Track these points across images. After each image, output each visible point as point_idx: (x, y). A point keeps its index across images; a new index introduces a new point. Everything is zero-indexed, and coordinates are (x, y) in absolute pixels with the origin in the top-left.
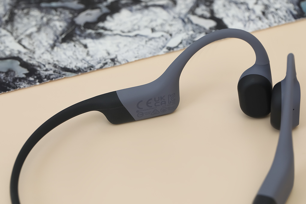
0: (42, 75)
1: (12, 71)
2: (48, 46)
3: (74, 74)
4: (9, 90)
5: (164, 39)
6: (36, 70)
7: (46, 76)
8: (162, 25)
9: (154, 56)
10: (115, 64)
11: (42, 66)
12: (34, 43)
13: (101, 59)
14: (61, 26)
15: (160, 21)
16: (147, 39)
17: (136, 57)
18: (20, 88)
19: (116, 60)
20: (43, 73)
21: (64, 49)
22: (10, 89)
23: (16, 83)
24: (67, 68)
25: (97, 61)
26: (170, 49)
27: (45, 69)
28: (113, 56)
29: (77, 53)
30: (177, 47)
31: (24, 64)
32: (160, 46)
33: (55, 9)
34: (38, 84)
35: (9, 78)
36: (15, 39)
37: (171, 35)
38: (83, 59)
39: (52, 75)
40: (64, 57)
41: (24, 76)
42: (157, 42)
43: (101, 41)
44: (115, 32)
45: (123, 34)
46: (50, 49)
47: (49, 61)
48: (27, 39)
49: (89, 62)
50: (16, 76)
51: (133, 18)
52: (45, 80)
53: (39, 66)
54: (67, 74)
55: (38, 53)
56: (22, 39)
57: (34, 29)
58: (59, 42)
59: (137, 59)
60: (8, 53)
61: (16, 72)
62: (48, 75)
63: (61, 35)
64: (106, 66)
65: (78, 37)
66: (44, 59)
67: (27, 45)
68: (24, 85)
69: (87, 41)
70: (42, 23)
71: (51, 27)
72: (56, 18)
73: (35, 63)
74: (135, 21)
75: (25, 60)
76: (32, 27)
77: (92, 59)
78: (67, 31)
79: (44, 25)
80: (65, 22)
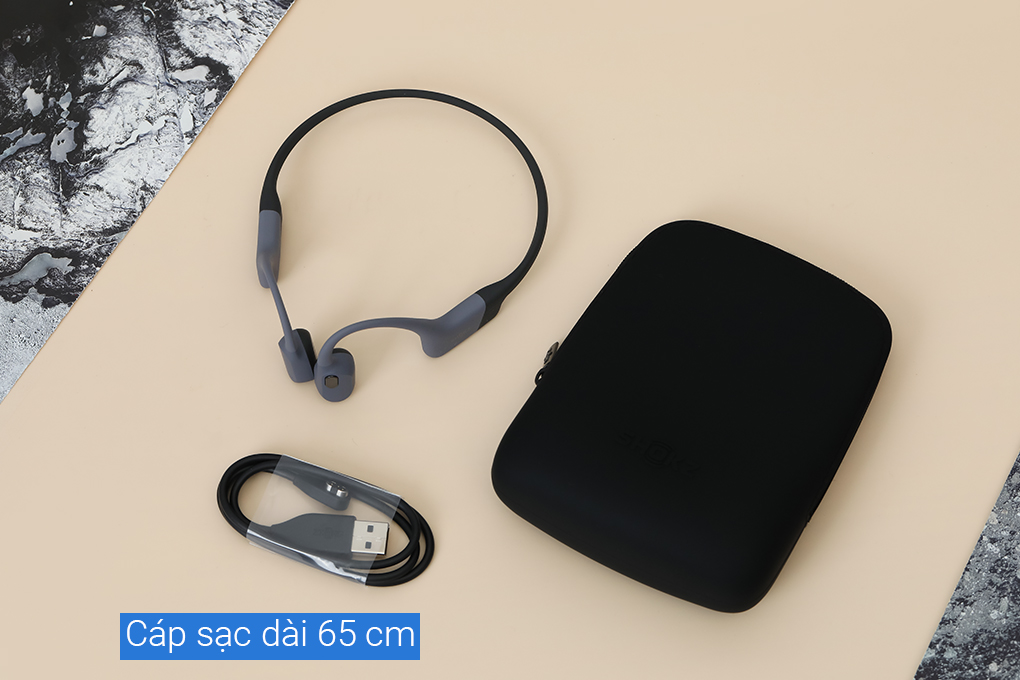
0: (90, 255)
1: (53, 269)
2: (58, 212)
3: (123, 234)
4: (76, 296)
5: (172, 125)
6: (78, 253)
7: (96, 254)
8: (152, 106)
9: (183, 156)
10: (153, 193)
11: (79, 243)
12: (38, 218)
13: (132, 195)
14: (46, 178)
15: (146, 103)
16: (155, 137)
17: (166, 170)
18: (85, 286)
19: (148, 186)
20: (90, 252)
21: (79, 206)
22: (75, 293)
23: (74, 283)
24: (107, 229)
25: (130, 200)
26: (191, 135)
27: (85, 245)
28: (141, 184)
29: (99, 203)
30: (195, 128)
31: (58, 253)
32: (177, 138)
33: (14, 156)
34: (98, 269)
35: (58, 280)
36: (13, 226)
37: (175, 115)
38: (114, 207)
39: (101, 248)
41: (72, 268)
42: (168, 133)
43: (108, 170)
44: (112, 148)
45: (123, 146)
46: (64, 216)
47: (78, 232)
48: (26, 217)
49: (123, 207)
50: (64, 274)
51: (113, 115)
52: (101, 259)
53: (76, 246)
54: (117, 238)
55: (56, 227)
56: (20, 221)
57: (20, 200)
58: (65, 200)
59: (170, 171)
61: (59, 269)
62: (97, 251)
63: (57, 188)
64: (146, 201)
65: (78, 181)
66: (71, 233)
67: (32, 225)
68: (85, 279)
69: (93, 179)
70: (21, 186)
71: (37, 184)
72: (28, 169)
73: (65, 243)
74: (120, 118)
75: (51, 246)
76: (15, 198)
77: (122, 201)
78: (58, 180)
79: (26, 187)
80: (44, 169)
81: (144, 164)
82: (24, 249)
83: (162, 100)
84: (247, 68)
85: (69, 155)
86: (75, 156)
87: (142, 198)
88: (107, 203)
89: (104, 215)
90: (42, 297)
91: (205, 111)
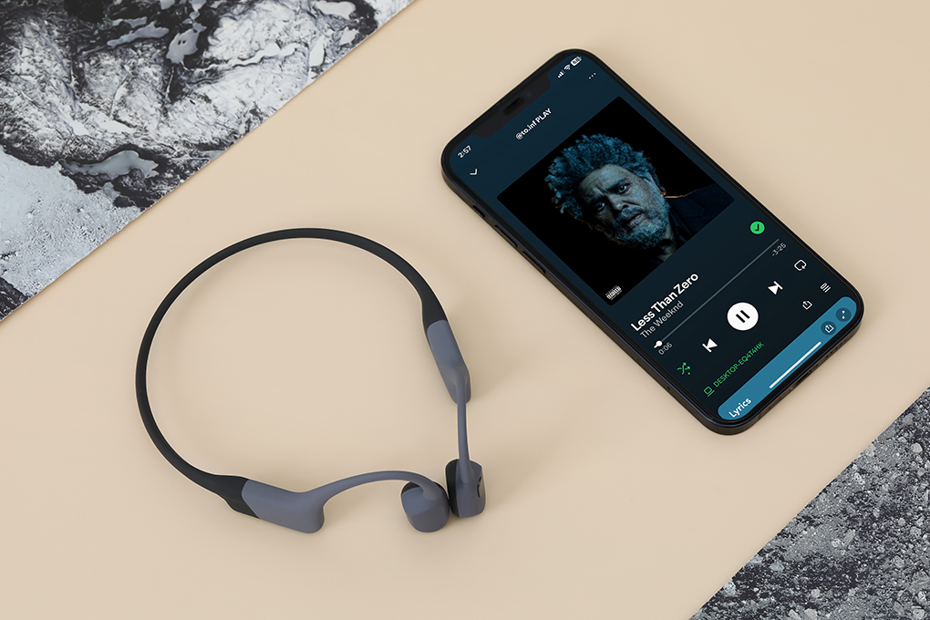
0: (178, 165)
1: (136, 169)
2: (159, 113)
3: (219, 152)
4: (152, 203)
5: (301, 54)
6: (167, 160)
7: (184, 165)
8: (287, 30)
9: (303, 90)
10: (261, 119)
11: (170, 150)
12: (136, 113)
13: (239, 116)
14: (156, 75)
15: (281, 26)
16: (280, 62)
17: (282, 99)
18: (164, 195)
19: (258, 111)
20: (179, 162)
21: (181, 112)
23: (153, 189)
24: (203, 144)
25: (235, 120)
26: (317, 70)
27: (176, 154)
28: (251, 107)
29: (202, 114)
30: (324, 64)
31: (145, 154)
32: (302, 69)
33: (130, 45)
34: (182, 181)
35: (138, 182)
36: (108, 115)
37: (306, 45)
38: (217, 123)
39: (191, 160)
40: (189, 125)
41: (156, 173)
42: (294, 62)
43: (221, 83)
44: (233, 62)
45: (244, 63)
46: (163, 119)
47: (173, 138)
48: (124, 110)
49: (226, 125)
50: (146, 177)
51: (243, 29)
52: (188, 172)
53: (166, 152)
54: (210, 155)
55: (152, 127)
56: (117, 111)
57: (122, 90)
58: (168, 103)
59: (286, 101)
61: (142, 171)
62: (187, 163)
63: (165, 88)
64: (252, 125)
65: (188, 86)
66: (166, 138)
67: (128, 120)
68: (165, 188)
69: (204, 89)
70: (128, 77)
71: (144, 79)
72: (141, 61)
73: (156, 147)
74: (249, 35)
75: (141, 146)
76: (119, 87)
77: (227, 119)
78: (168, 80)
79: (133, 79)
80: (157, 66)
81: (261, 87)
82: (112, 141)
83: (298, 27)
84: (394, 17)
85: (187, 58)
86: (193, 60)
87: (249, 122)
88: (210, 116)
89: (204, 128)
90: (117, 194)
91: (339, 49)
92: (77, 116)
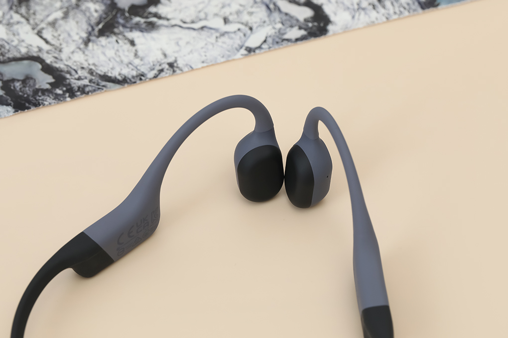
0: (73, 85)
1: (32, 78)
2: (81, 41)
3: (118, 86)
4: (28, 108)
5: (242, 35)
6: (65, 79)
7: (79, 88)
8: (238, 13)
9: (228, 61)
10: (174, 71)
11: (73, 72)
12: (59, 35)
13: (155, 64)
14: (96, 11)
15: (235, 7)
16: (218, 35)
17: (203, 62)
18: (44, 105)
19: (175, 65)
20: (76, 84)
21: (102, 46)
22: (30, 106)
23: (38, 98)
24: (107, 76)
25: (149, 66)
26: (250, 50)
27: (77, 76)
28: (171, 60)
29: (121, 53)
30: (260, 47)
31: (48, 69)
32: (236, 46)
34: (68, 99)
35: (27, 89)
36: (33, 29)
37: (251, 29)
38: (130, 63)
39: (87, 86)
41: (48, 87)
42: (232, 38)
43: (154, 34)
44: (173, 22)
45: (183, 25)
46: (82, 46)
47: (82, 64)
48: (50, 29)
49: (139, 68)
50: (37, 87)
52: (79, 93)
53: (69, 72)
54: (108, 86)
55: (66, 51)
56: (43, 29)
57: (59, 14)
58: (95, 36)
59: (205, 65)
60: (24, 50)
61: (37, 81)
62: (82, 86)
63: (98, 24)
64: (163, 74)
65: (121, 28)
66: (75, 62)
67: (49, 38)
68: (49, 100)
69: (135, 35)
70: (70, 6)
71: (83, 12)
73: (62, 66)
74: (201, 6)
75: (48, 61)
76: (56, 11)
77: (142, 63)
78: (105, 18)
79: (73, 8)
80: (102, 5)
81: (189, 48)
83: (251, 14)
84: (346, 29)
85: (133, 7)
86: (137, 10)
88: (127, 57)
89: (116, 64)
91: (280, 40)
92: (4, 22)
